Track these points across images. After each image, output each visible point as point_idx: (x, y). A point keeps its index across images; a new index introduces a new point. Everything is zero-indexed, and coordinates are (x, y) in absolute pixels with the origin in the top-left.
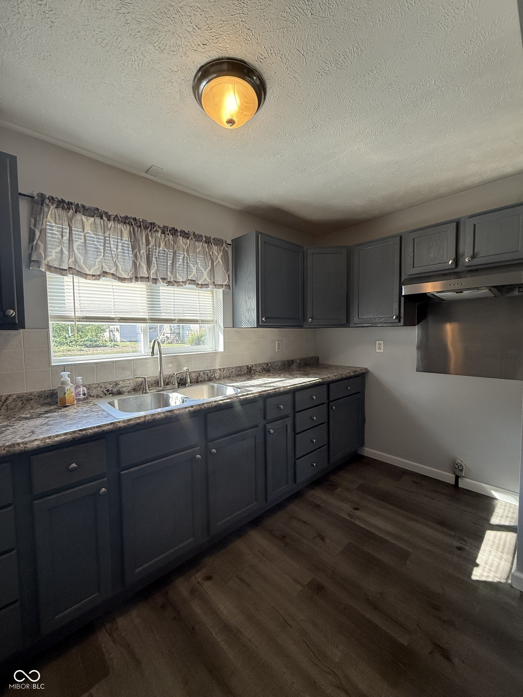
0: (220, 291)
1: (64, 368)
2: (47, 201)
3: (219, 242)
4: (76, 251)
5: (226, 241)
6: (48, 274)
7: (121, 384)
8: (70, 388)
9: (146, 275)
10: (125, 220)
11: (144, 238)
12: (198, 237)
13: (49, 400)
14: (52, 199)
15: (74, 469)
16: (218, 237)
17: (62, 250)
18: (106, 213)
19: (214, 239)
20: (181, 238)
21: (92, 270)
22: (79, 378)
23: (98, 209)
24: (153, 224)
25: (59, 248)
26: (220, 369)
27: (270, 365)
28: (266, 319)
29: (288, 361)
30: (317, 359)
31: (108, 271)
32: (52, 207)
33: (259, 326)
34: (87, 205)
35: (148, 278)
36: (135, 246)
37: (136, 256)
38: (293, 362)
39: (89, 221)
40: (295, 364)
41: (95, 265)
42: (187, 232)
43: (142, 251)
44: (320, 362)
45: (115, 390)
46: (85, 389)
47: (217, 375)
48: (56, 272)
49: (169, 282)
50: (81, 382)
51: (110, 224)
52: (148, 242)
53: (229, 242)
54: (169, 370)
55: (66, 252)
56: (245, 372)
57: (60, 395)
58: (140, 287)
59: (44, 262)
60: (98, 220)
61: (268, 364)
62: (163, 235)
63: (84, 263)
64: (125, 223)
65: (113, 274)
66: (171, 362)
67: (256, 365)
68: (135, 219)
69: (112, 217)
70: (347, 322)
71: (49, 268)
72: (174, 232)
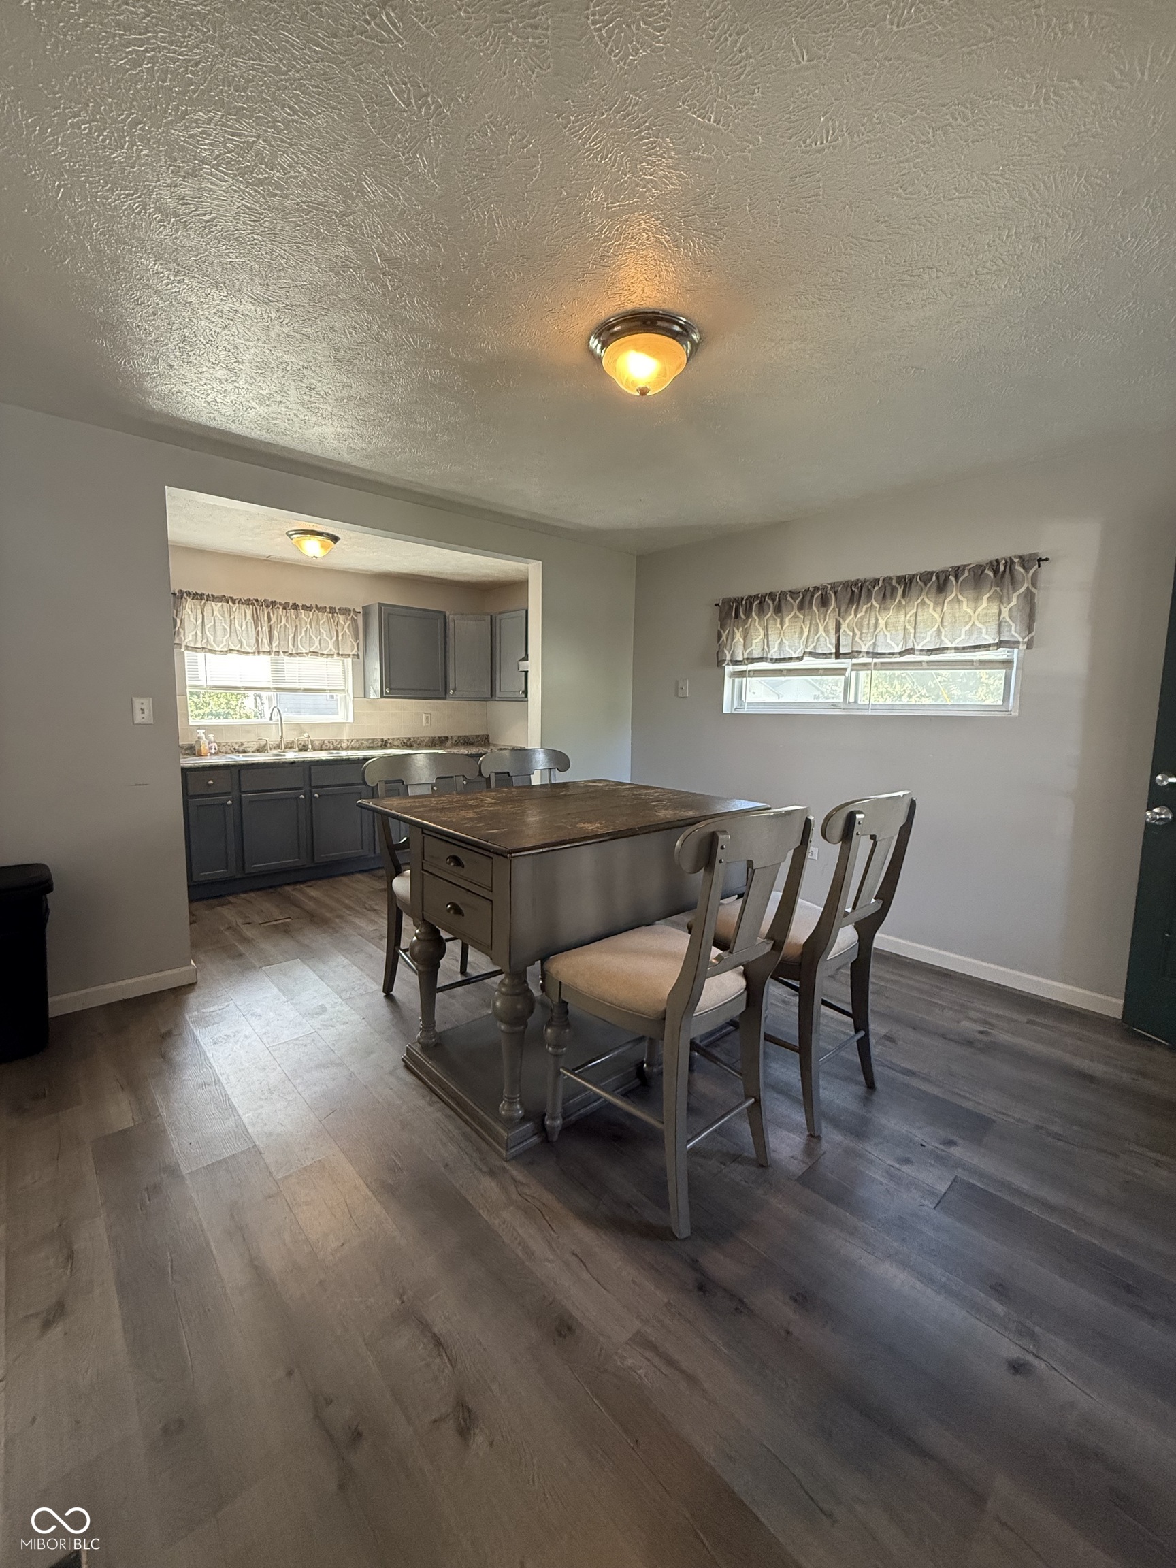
0: (349, 661)
1: (199, 727)
2: (185, 595)
3: (345, 611)
4: (208, 633)
5: (354, 610)
6: (186, 652)
7: (246, 745)
8: (204, 741)
9: (268, 649)
10: (248, 602)
11: (266, 615)
12: (321, 609)
13: (188, 752)
14: (188, 593)
15: (210, 785)
16: (344, 606)
17: (196, 633)
18: (231, 598)
19: (339, 609)
20: (302, 611)
21: (221, 646)
22: (211, 736)
23: (224, 596)
24: (274, 603)
25: (194, 632)
26: (348, 740)
27: (412, 740)
28: (390, 689)
29: (439, 738)
30: (487, 737)
31: (233, 648)
32: (189, 600)
33: (382, 696)
34: (216, 595)
35: (269, 652)
36: (256, 621)
37: (258, 633)
38: (447, 738)
39: (217, 607)
40: (450, 742)
41: (222, 642)
42: (309, 606)
43: (264, 629)
44: (490, 741)
45: (241, 749)
46: (216, 745)
47: (344, 745)
48: (193, 651)
49: (291, 654)
50: (213, 740)
51: (235, 607)
52: (270, 619)
53: (359, 609)
54: (289, 737)
55: (199, 634)
56: (379, 744)
57: (197, 748)
58: (265, 660)
59: (184, 644)
60: (225, 604)
61: (410, 739)
62: (284, 611)
63: (214, 641)
64: (248, 604)
65: (238, 651)
66: (295, 729)
67: (393, 739)
68: (257, 600)
69: (237, 601)
70: (492, 695)
71: (187, 647)
72: (295, 607)
